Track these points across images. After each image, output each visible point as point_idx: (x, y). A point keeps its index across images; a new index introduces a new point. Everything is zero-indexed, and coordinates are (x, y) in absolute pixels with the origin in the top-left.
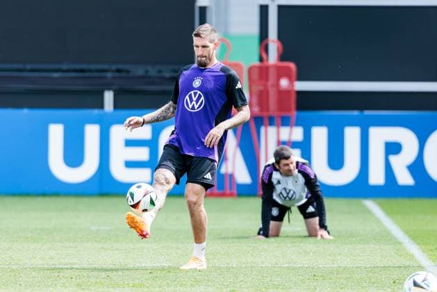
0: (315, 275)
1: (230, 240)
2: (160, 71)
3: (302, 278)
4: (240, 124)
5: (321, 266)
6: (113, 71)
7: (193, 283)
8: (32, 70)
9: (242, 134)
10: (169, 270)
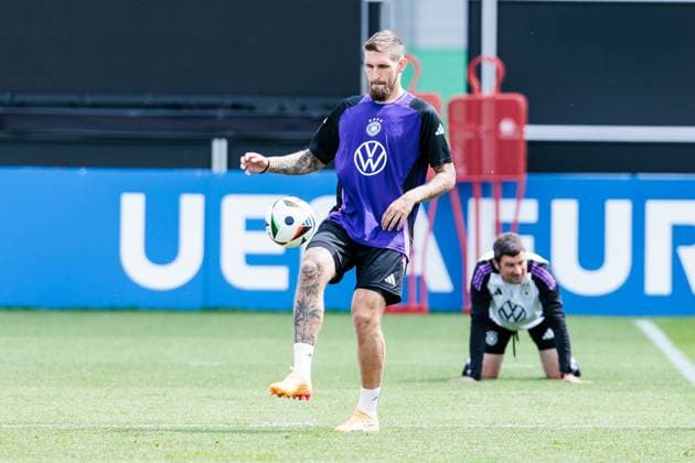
0: (556, 442)
1: (419, 384)
2: (304, 108)
3: (535, 446)
4: (436, 195)
5: (565, 427)
6: (226, 108)
7: (357, 454)
8: (94, 106)
9: (437, 212)
10: (317, 432)
